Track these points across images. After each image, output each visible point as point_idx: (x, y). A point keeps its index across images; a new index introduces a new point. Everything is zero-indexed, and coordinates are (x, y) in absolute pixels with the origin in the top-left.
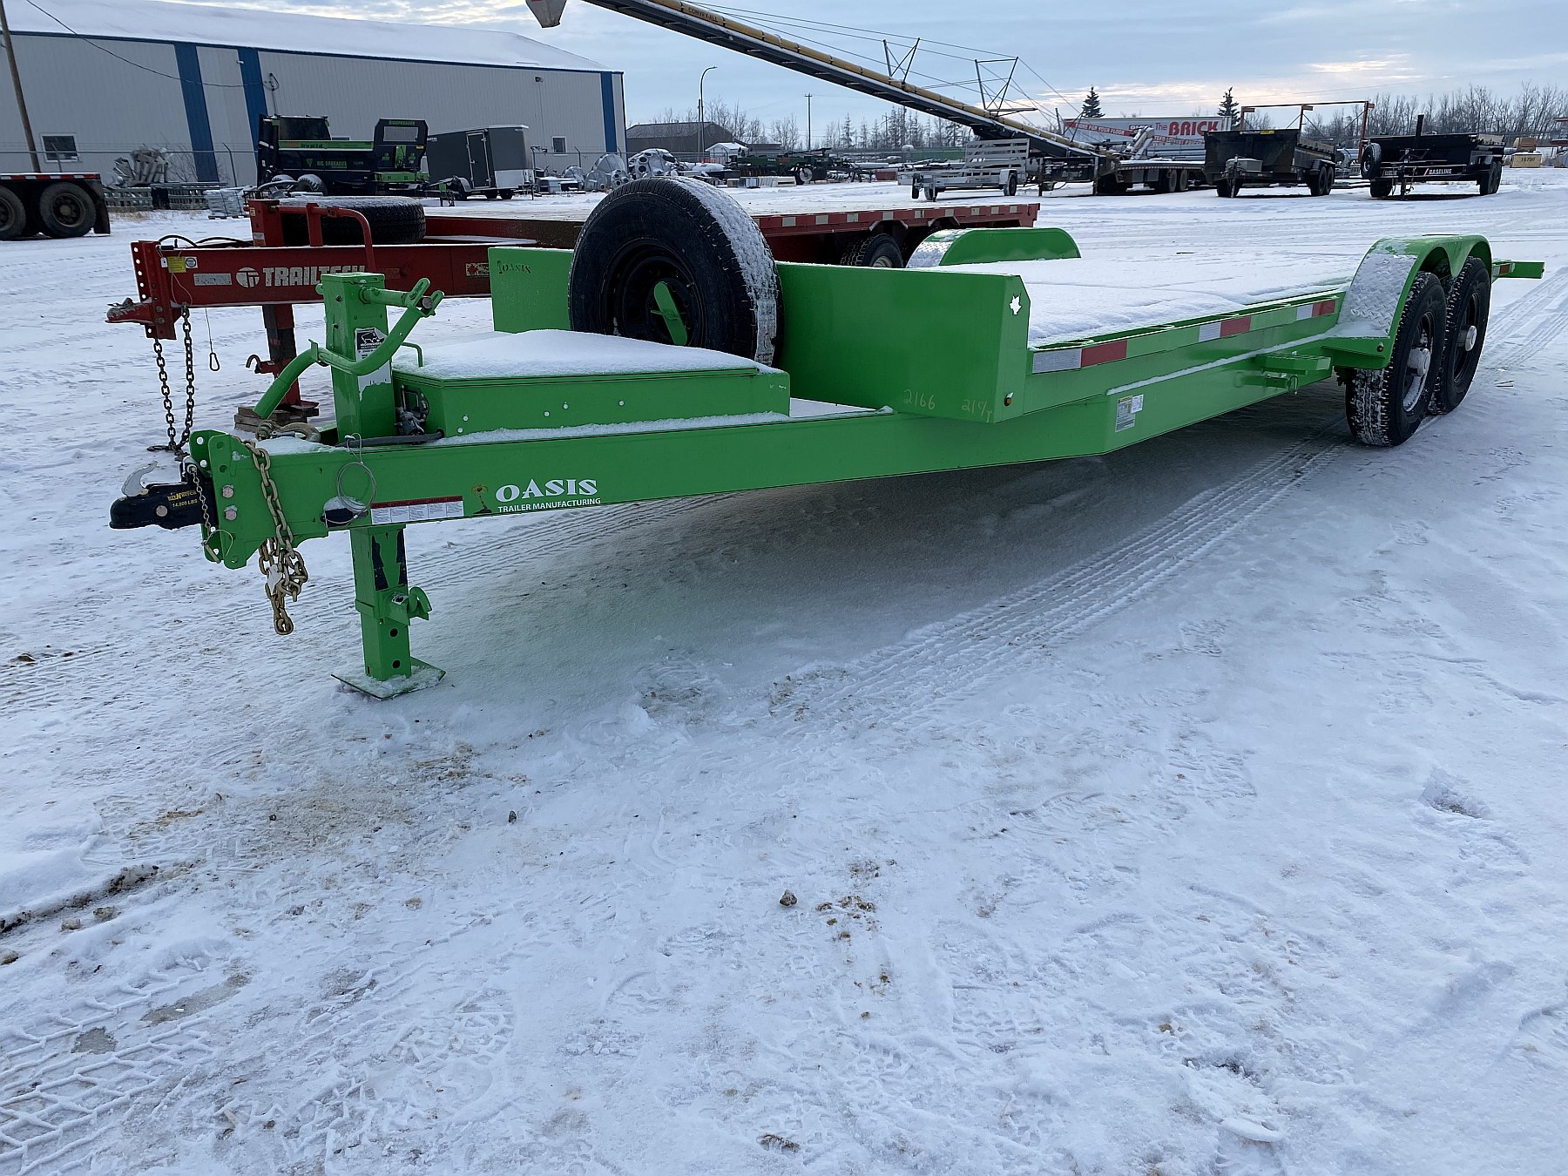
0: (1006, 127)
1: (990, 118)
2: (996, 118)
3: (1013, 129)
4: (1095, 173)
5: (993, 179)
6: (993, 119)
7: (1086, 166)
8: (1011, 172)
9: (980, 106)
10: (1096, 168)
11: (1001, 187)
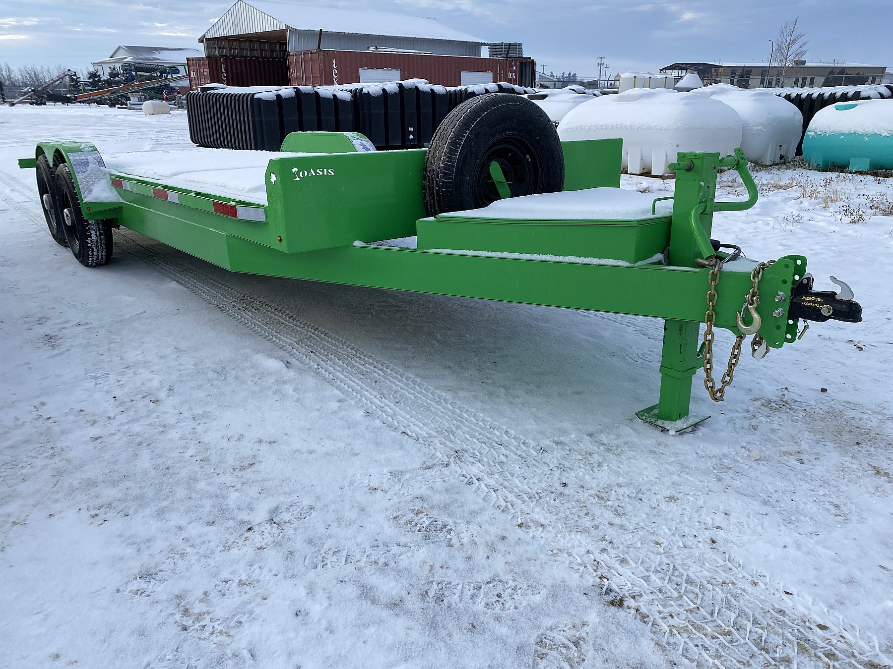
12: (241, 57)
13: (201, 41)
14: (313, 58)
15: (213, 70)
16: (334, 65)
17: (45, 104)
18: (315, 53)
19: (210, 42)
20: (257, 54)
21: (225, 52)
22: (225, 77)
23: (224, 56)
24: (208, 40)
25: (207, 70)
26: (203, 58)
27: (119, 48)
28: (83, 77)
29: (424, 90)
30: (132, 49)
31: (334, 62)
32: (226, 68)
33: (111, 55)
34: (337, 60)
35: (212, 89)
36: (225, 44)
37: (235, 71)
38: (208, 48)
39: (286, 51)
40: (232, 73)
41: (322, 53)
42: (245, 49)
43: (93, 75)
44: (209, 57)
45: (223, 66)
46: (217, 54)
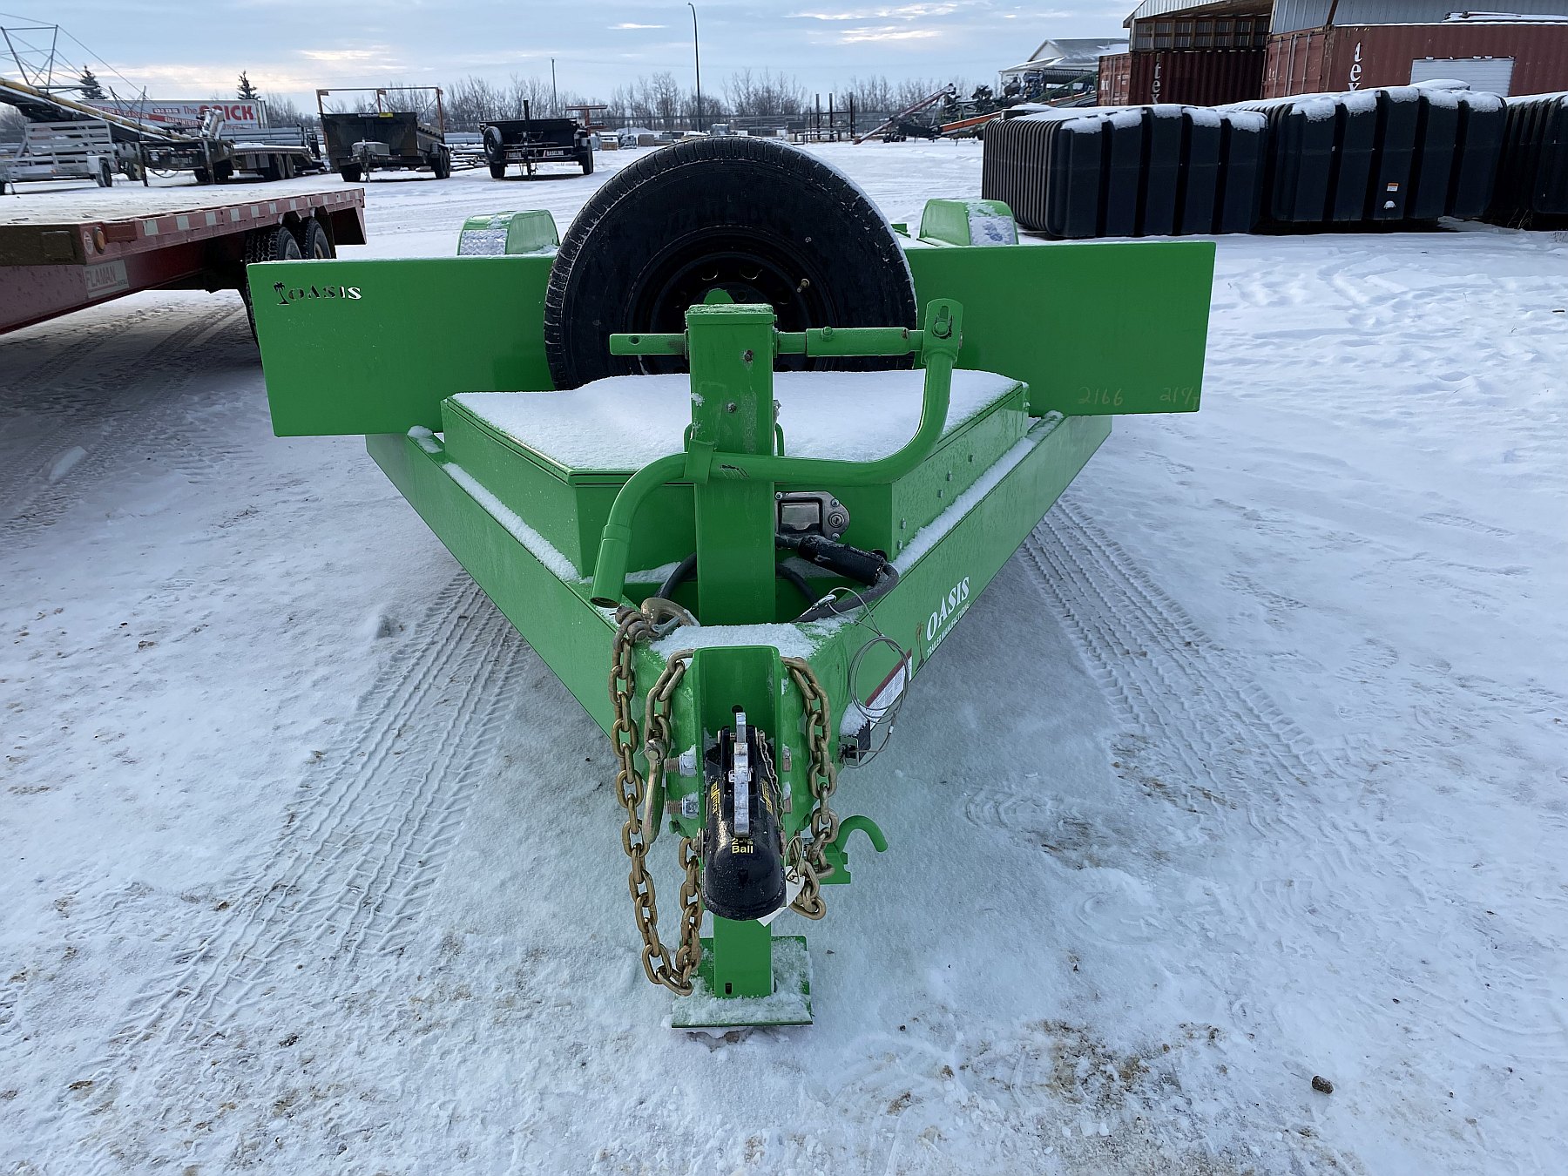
0: (63, 107)
1: (40, 96)
2: (47, 96)
3: (71, 110)
4: (208, 159)
5: (82, 168)
6: (44, 97)
7: (195, 151)
8: (101, 159)
9: (22, 82)
10: (208, 153)
11: (92, 177)
12: (1197, 48)
13: (1127, 24)
14: (1314, 45)
15: (1138, 77)
16: (1357, 57)
17: (904, 140)
18: (1320, 34)
19: (1141, 25)
20: (1227, 41)
21: (1168, 42)
22: (1156, 88)
23: (1163, 49)
24: (1139, 21)
25: (1127, 77)
26: (1124, 56)
27: (1046, 43)
28: (967, 94)
29: (1442, 104)
30: (1065, 45)
31: (1358, 49)
32: (1162, 73)
33: (1029, 57)
34: (1365, 49)
35: (1022, 113)
36: (1169, 28)
37: (1178, 75)
38: (1137, 35)
39: (1268, 33)
40: (1172, 80)
41: (1334, 33)
42: (1206, 34)
43: (982, 91)
44: (1134, 53)
45: (1158, 67)
46: (1152, 47)
